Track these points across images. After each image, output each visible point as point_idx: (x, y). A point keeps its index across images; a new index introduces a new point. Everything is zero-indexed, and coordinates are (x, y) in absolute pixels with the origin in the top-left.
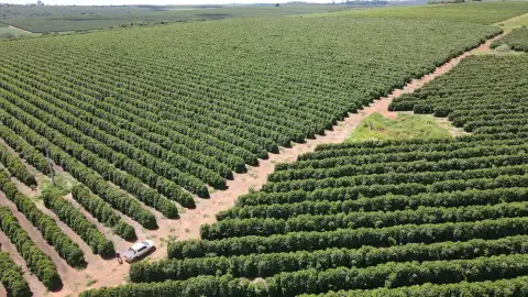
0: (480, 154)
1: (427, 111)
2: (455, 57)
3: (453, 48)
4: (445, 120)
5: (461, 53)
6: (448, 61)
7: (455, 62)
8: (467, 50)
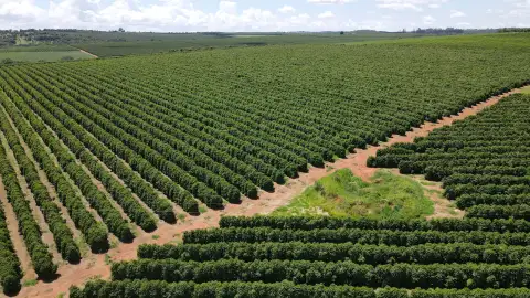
0: (456, 257)
1: (418, 171)
2: (496, 94)
3: (496, 83)
4: (438, 186)
5: (506, 90)
6: (485, 98)
7: (493, 101)
8: (517, 86)
